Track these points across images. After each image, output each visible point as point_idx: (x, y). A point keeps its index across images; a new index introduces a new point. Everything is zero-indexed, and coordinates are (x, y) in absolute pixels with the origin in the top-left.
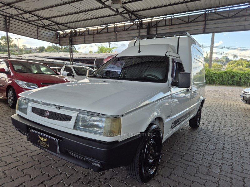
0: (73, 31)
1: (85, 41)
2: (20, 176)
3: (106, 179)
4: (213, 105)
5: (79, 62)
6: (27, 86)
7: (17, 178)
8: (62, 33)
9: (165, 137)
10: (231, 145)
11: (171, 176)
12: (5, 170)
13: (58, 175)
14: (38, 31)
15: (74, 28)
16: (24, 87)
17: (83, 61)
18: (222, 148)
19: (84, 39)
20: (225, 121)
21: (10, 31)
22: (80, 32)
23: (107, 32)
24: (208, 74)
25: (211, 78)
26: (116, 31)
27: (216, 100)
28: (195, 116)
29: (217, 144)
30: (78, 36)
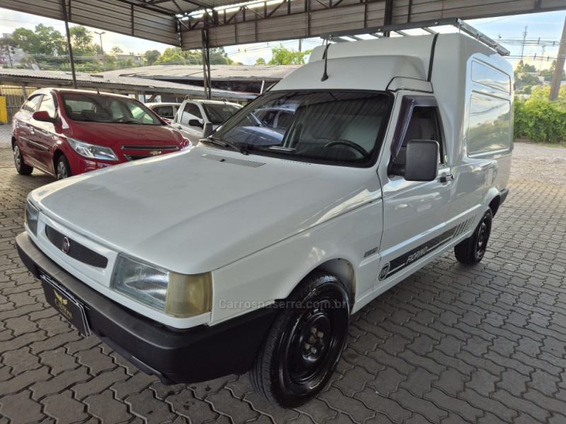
0: (211, 14)
1: (236, 37)
2: (31, 368)
3: (208, 389)
4: (539, 202)
5: (226, 89)
6: (91, 152)
7: (23, 372)
8: (187, 18)
9: (361, 300)
10: (550, 316)
11: (363, 394)
12: (4, 352)
13: (108, 370)
14: (132, 15)
15: (212, 7)
16: (85, 154)
17: (236, 84)
18: (521, 325)
19: (236, 32)
20: (557, 246)
21: (72, 19)
22: (225, 15)
23: (287, 13)
24: (545, 117)
25: (554, 127)
26: (310, 9)
27: (550, 188)
28: (469, 236)
29: (512, 311)
30: (222, 25)
